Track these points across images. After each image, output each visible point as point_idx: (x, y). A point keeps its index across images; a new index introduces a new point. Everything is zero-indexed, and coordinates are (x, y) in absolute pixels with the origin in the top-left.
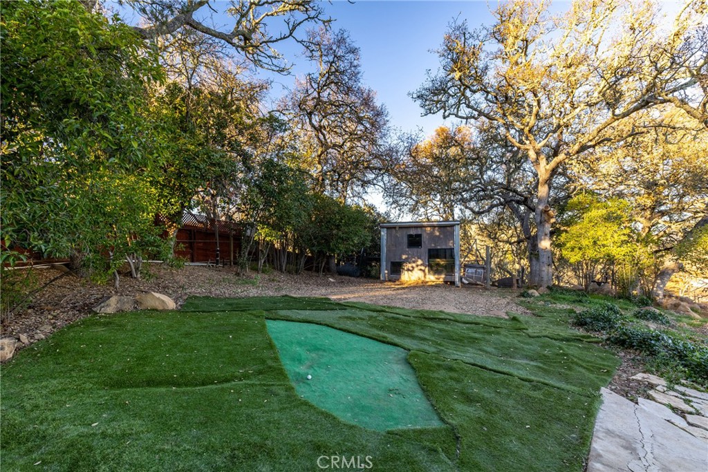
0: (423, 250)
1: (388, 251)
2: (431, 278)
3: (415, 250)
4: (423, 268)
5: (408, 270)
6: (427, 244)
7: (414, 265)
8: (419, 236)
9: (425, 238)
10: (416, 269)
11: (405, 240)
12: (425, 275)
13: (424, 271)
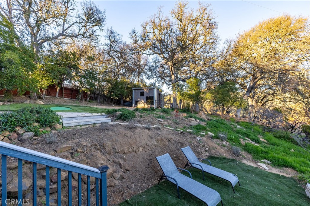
0: (145, 97)
1: (135, 97)
2: (146, 106)
3: (142, 97)
4: (144, 103)
5: (140, 104)
6: (146, 95)
7: (141, 102)
8: (144, 92)
9: (145, 93)
10: (142, 103)
11: (140, 94)
12: (145, 105)
13: (144, 104)
